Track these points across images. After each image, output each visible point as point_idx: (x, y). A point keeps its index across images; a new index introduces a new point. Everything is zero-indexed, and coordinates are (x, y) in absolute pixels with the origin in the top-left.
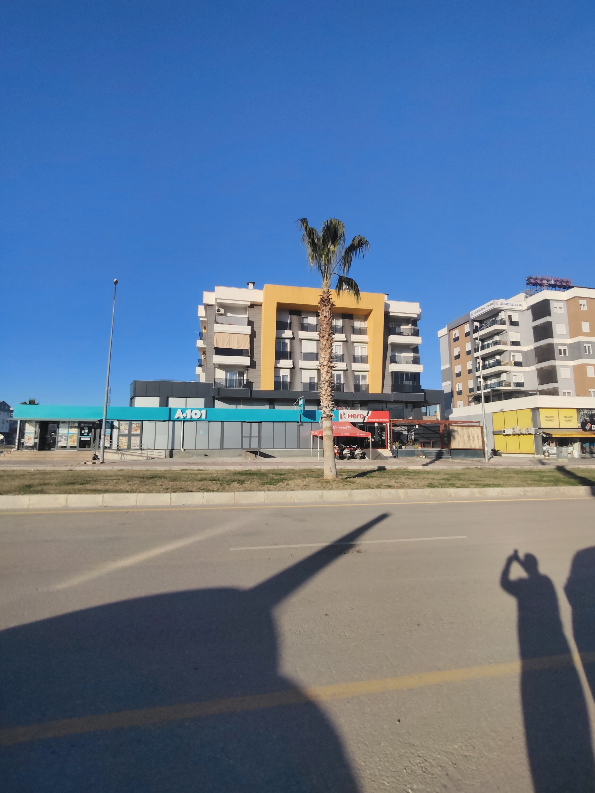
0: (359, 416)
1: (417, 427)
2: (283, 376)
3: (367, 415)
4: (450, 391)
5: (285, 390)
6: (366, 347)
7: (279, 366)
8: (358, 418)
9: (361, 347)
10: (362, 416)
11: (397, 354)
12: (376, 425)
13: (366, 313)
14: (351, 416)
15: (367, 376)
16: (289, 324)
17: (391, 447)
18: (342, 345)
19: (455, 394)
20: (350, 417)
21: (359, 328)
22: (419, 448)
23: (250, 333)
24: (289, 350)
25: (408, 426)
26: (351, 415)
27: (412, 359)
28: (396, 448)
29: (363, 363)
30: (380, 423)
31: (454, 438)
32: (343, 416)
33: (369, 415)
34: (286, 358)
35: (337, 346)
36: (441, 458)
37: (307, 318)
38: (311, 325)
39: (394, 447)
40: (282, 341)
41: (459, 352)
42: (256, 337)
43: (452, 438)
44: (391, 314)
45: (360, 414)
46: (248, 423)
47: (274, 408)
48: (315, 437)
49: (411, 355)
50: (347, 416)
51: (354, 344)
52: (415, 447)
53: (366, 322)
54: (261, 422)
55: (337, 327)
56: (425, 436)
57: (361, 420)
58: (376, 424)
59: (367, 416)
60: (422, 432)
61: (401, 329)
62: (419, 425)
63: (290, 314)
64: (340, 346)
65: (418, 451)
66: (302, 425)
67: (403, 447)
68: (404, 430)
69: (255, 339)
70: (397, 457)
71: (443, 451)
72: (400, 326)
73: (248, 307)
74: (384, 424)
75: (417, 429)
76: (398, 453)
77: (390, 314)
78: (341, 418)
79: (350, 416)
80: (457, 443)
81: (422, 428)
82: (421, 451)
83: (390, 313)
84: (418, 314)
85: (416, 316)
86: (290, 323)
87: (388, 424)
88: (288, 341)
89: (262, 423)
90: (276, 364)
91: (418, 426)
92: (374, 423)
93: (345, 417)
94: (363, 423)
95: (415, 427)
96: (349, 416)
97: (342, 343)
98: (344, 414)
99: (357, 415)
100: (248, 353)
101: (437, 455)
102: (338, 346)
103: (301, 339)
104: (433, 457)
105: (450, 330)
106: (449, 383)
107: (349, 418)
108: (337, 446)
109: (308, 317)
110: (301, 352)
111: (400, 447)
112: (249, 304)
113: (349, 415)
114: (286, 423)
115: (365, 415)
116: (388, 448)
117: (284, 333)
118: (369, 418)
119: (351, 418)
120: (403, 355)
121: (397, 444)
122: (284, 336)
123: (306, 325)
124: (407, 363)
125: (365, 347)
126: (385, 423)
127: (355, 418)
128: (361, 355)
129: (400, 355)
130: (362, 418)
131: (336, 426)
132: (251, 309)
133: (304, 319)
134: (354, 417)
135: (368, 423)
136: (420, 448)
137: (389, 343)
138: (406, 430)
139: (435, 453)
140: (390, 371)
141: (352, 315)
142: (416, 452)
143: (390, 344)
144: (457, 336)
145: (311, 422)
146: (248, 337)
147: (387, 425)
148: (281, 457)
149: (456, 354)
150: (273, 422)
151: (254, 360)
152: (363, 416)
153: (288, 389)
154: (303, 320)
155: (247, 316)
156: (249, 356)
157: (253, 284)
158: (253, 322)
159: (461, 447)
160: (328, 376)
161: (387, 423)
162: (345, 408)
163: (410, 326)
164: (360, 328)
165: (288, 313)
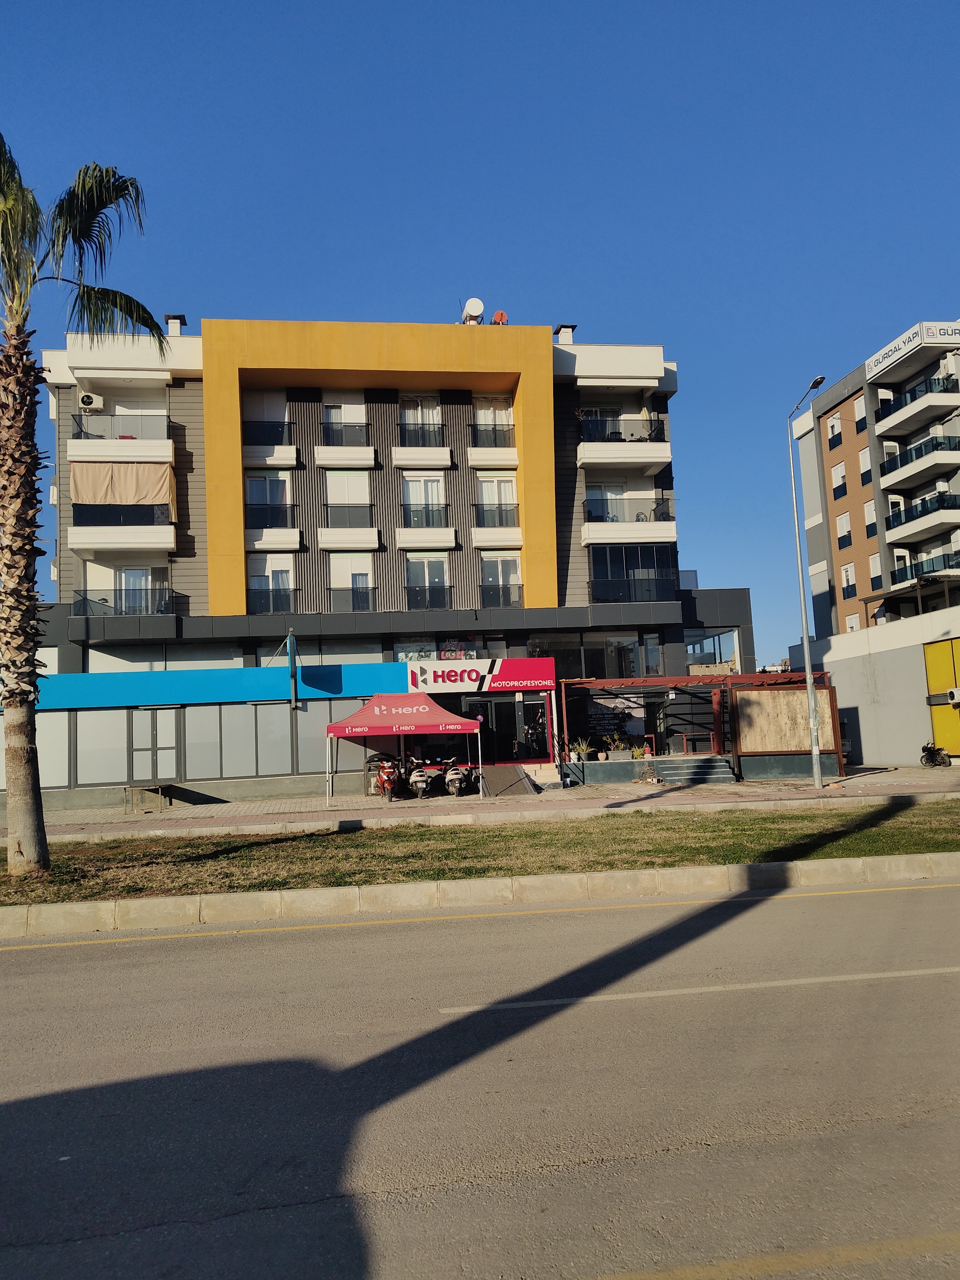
0: (466, 675)
1: (672, 696)
2: (274, 572)
3: (490, 671)
4: (826, 588)
5: (284, 613)
6: (514, 479)
7: (258, 545)
8: (462, 680)
9: (499, 482)
10: (474, 676)
11: (610, 496)
12: (519, 697)
13: (505, 384)
14: (442, 676)
15: (519, 561)
16: (286, 428)
17: (562, 759)
18: (442, 480)
19: (839, 595)
20: (440, 680)
21: (490, 428)
22: (646, 756)
23: (171, 459)
24: (289, 501)
25: (647, 695)
26: (443, 672)
27: (654, 506)
28: (579, 759)
29: (507, 525)
30: (526, 692)
31: (750, 724)
32: (420, 679)
33: (496, 671)
34: (283, 525)
35: (429, 484)
36: (703, 781)
37: (340, 407)
38: (350, 427)
39: (573, 756)
40: (269, 475)
41: (843, 477)
42: (192, 470)
43: (743, 725)
44: (580, 382)
45: (468, 670)
46: (145, 710)
47: (258, 664)
48: (340, 740)
49: (651, 494)
50: (430, 676)
51: (479, 473)
52: (636, 754)
53: (511, 410)
54: (184, 706)
55: (427, 427)
56: (697, 719)
57: (471, 686)
58: (517, 694)
59: (491, 675)
60: (687, 709)
61: (622, 423)
62: (679, 691)
63: (289, 400)
64: (438, 481)
65: (642, 764)
66: (304, 709)
67: (602, 756)
68: (636, 706)
69: (190, 477)
70: (581, 783)
71: (716, 761)
72: (617, 414)
73: (168, 385)
74: (541, 694)
75: (673, 703)
76: (583, 772)
77: (578, 384)
78: (415, 683)
79: (439, 676)
80: (758, 738)
81: (686, 698)
82: (651, 764)
83: (578, 379)
84: (660, 379)
85: (655, 383)
86: (290, 424)
87: (553, 693)
88: (284, 476)
89: (188, 709)
90: (248, 540)
91: (676, 694)
92: (513, 693)
93: (425, 681)
94: (479, 693)
95: (668, 696)
96: (436, 676)
97: (442, 473)
98: (423, 671)
99: (459, 672)
100: (168, 516)
101: (695, 774)
102: (433, 481)
103: (323, 468)
104: (679, 780)
105: (819, 417)
106: (823, 566)
107: (435, 681)
108: (387, 762)
109: (343, 405)
110: (326, 505)
111: (593, 757)
112: (167, 376)
113: (435, 672)
114: (256, 705)
115: (484, 671)
116: (554, 762)
117: (271, 454)
118: (494, 679)
119: (444, 681)
120: (627, 495)
121: (584, 748)
122: (270, 461)
123: (339, 427)
124: (638, 520)
125: (511, 481)
126: (546, 691)
127: (455, 681)
128: (500, 505)
129: (618, 497)
130: (475, 680)
131: (384, 708)
132: (175, 392)
133: (333, 411)
134: (453, 679)
135: (492, 693)
136: (648, 757)
137: (578, 465)
138: (643, 706)
139: (688, 768)
140: (583, 544)
141: (471, 391)
142: (637, 769)
143: (580, 468)
144: (836, 433)
145: (330, 699)
146: (167, 471)
147: (550, 694)
148: (243, 799)
149: (837, 482)
150: (220, 704)
151: (190, 533)
152: (477, 673)
153: (292, 610)
154: (328, 415)
155: (164, 412)
156: (171, 523)
157: (178, 321)
158: (183, 428)
159: (770, 747)
160: (13, 580)
161: (551, 690)
162: (463, 652)
163: (644, 415)
164: (494, 429)
165: (283, 397)
